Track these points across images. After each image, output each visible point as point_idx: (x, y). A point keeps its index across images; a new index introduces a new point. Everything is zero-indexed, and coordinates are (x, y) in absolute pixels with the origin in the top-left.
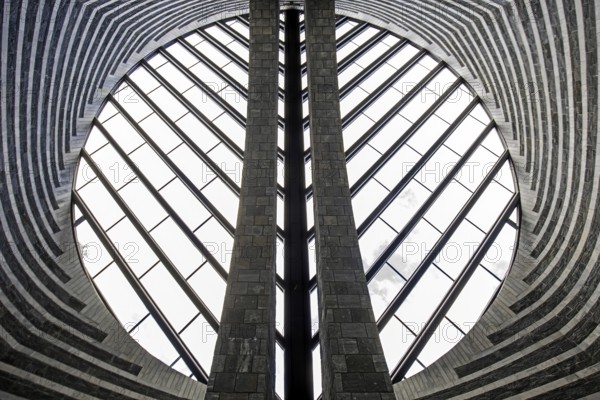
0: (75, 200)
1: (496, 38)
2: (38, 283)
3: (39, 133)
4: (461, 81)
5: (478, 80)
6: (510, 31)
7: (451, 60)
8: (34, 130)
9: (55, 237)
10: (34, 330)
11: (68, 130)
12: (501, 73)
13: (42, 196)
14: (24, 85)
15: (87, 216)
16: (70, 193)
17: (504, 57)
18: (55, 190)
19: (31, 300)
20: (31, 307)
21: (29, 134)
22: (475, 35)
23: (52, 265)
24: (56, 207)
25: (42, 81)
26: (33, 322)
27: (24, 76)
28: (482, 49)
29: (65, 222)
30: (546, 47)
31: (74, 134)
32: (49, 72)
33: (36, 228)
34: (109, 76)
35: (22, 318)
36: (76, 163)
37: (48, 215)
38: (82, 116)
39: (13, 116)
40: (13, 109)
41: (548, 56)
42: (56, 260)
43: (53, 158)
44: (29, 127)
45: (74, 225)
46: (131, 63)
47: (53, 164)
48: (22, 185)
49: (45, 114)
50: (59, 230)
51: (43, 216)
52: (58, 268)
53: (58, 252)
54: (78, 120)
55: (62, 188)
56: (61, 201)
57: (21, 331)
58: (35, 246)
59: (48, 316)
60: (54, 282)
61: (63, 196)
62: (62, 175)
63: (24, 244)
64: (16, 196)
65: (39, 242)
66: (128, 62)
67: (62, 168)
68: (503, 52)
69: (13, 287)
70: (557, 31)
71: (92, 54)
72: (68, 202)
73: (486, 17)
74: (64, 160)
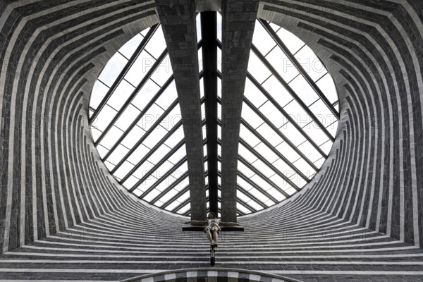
0: (338, 115)
1: (106, 200)
2: (356, 69)
3: (354, 148)
4: (121, 183)
5: (112, 182)
6: (100, 203)
7: (127, 193)
8: (356, 150)
9: (348, 94)
10: (357, 43)
11: (341, 151)
12: (102, 185)
13: (355, 115)
14: (359, 170)
15: (331, 106)
16: (341, 118)
17: (101, 191)
18: (348, 119)
19: (359, 59)
20: (359, 56)
21: (359, 147)
22: (116, 203)
23: (350, 78)
24: (348, 110)
26: (358, 48)
27: (358, 175)
28: (112, 196)
29: (343, 103)
30: (83, 194)
31: (337, 150)
32: (346, 178)
33: (358, 98)
34: (317, 182)
35: (364, 49)
36: (337, 135)
37: (352, 106)
38: (333, 160)
39: (365, 154)
40: (365, 158)
41: (82, 189)
42: (347, 82)
43: (349, 136)
45: (339, 101)
46: (305, 189)
47: (349, 133)
48: (364, 120)
50: (346, 98)
51: (354, 105)
52: (346, 77)
53: (347, 86)
54: (335, 158)
55: (344, 121)
56: (345, 114)
57: (364, 43)
58: (358, 88)
59: (350, 51)
61: (344, 116)
62: (344, 128)
63: (364, 89)
64: (367, 114)
65: (356, 91)
66: (307, 189)
67: (345, 132)
68: (102, 194)
69: (369, 66)
70: (79, 200)
71: (325, 191)
72: (342, 114)
73: (112, 210)
74: (343, 136)
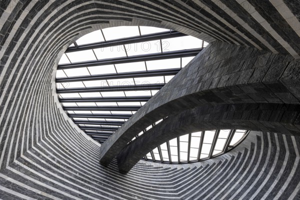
0: (226, 151)
8: (220, 182)
11: (210, 169)
16: (225, 154)
21: (223, 182)
25: (207, 190)
31: (208, 165)
38: (202, 167)
39: (223, 192)
40: (221, 193)
43: (221, 168)
44: (221, 184)
47: (223, 166)
49: (213, 181)
50: (239, 152)
55: (226, 158)
56: (230, 156)
60: (257, 148)
61: (228, 156)
62: (223, 160)
66: (175, 167)
67: (221, 162)
72: (229, 153)
74: (218, 163)
